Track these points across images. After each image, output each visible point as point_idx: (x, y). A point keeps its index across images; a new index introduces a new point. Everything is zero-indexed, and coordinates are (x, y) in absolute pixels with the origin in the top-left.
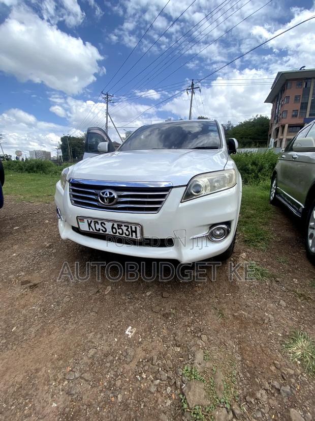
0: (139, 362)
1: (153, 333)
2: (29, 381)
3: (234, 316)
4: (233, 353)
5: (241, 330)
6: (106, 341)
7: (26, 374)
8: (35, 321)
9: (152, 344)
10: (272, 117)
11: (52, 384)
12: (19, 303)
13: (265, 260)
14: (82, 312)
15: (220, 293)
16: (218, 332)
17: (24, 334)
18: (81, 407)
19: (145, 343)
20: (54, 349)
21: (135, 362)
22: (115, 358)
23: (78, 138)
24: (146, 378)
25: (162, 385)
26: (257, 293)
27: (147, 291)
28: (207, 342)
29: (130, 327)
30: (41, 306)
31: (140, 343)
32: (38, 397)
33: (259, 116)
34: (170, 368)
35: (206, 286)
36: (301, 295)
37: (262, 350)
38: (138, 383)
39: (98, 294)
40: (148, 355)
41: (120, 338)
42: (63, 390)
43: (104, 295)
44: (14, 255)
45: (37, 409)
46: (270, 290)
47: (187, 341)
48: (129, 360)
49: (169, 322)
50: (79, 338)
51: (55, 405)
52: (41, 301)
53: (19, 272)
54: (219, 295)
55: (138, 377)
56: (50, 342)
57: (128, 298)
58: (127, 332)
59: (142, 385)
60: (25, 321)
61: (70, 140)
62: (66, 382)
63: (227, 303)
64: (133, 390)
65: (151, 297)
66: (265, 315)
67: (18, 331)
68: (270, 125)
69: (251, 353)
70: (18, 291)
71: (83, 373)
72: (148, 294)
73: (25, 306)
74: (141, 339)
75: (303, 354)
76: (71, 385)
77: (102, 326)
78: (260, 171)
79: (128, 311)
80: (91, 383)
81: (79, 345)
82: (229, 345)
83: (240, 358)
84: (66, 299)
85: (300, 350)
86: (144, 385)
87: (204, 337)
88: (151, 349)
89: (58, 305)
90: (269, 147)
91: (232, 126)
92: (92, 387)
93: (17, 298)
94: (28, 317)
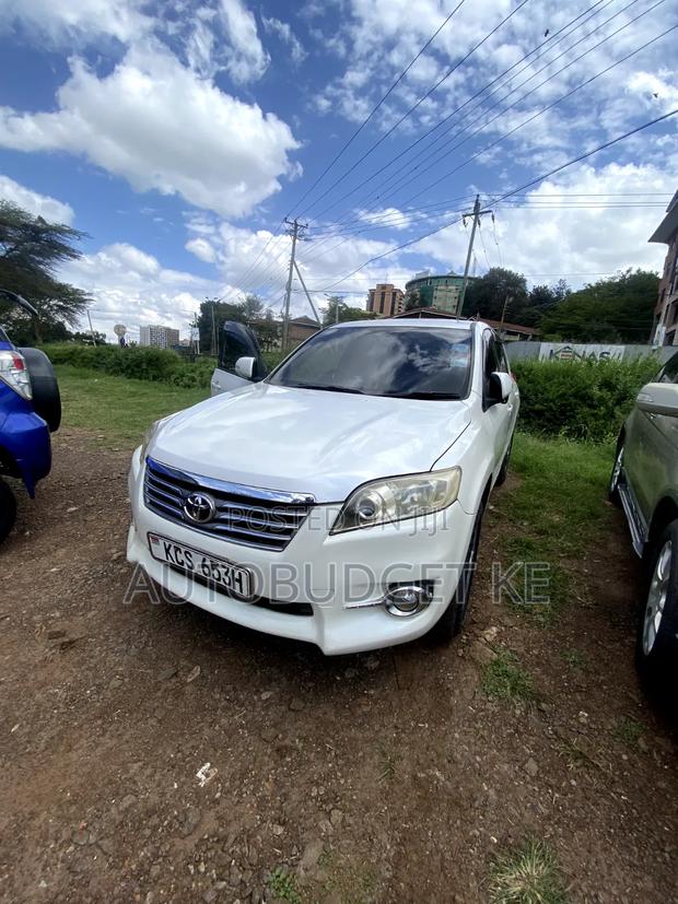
0: (201, 840)
1: (245, 785)
2: (16, 833)
3: (415, 777)
4: (379, 860)
5: (416, 813)
6: (158, 786)
7: (13, 818)
8: (52, 717)
9: (237, 808)
10: (666, 273)
11: (48, 846)
12: (36, 677)
13: (536, 652)
14: (135, 715)
15: (406, 717)
16: (367, 810)
17: (29, 742)
18: (84, 898)
19: (224, 803)
20: (68, 781)
21: (195, 838)
22: (163, 822)
23: (235, 306)
24: (205, 873)
25: (228, 892)
26: (485, 733)
27: (266, 690)
28: (338, 826)
29: (208, 764)
30: (69, 688)
31: (216, 802)
32: (22, 863)
33: (633, 272)
34: (251, 865)
35: (385, 699)
36: (579, 756)
37: (442, 866)
38: (189, 879)
39: (173, 680)
40: (221, 830)
41: (184, 783)
42: (63, 862)
43: (185, 684)
44: (53, 570)
45: (16, 885)
46: (517, 731)
47: (301, 817)
48: (185, 831)
49: (283, 767)
50: (114, 767)
51: (43, 884)
52: (71, 679)
53: (51, 608)
54: (404, 723)
55: (191, 867)
56: (68, 765)
57: (226, 699)
58: (199, 775)
59: (194, 886)
60: (37, 715)
61: (218, 310)
62: (72, 848)
63: (412, 745)
64: (175, 889)
65: (267, 705)
66: (480, 789)
67: (21, 733)
68: (660, 292)
69: (416, 869)
70: (42, 649)
71: (101, 839)
72: (265, 696)
73: (43, 685)
74: (218, 795)
75: (522, 893)
76: (78, 855)
77: (160, 752)
78: (619, 402)
79: (217, 727)
80: (111, 860)
81: (110, 782)
82: (380, 841)
83: (388, 875)
84: (115, 683)
85: (521, 883)
86: (197, 885)
87: (337, 815)
88: (231, 817)
89: (98, 693)
90: (652, 344)
91: (568, 292)
92: (111, 867)
93: (36, 666)
94: (42, 708)
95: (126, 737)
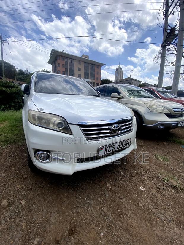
0: (158, 192)
1: (145, 182)
6: (145, 199)
9: (150, 185)
11: (166, 229)
16: (151, 167)
20: (144, 225)
22: (155, 199)
29: (140, 188)
39: (110, 192)
40: (155, 188)
41: (145, 193)
42: (169, 224)
43: (112, 189)
45: (178, 237)
47: (152, 175)
49: (141, 175)
51: (175, 229)
57: (121, 181)
71: (162, 213)
77: (135, 198)
79: (129, 184)
80: (166, 211)
95: (128, 208)
